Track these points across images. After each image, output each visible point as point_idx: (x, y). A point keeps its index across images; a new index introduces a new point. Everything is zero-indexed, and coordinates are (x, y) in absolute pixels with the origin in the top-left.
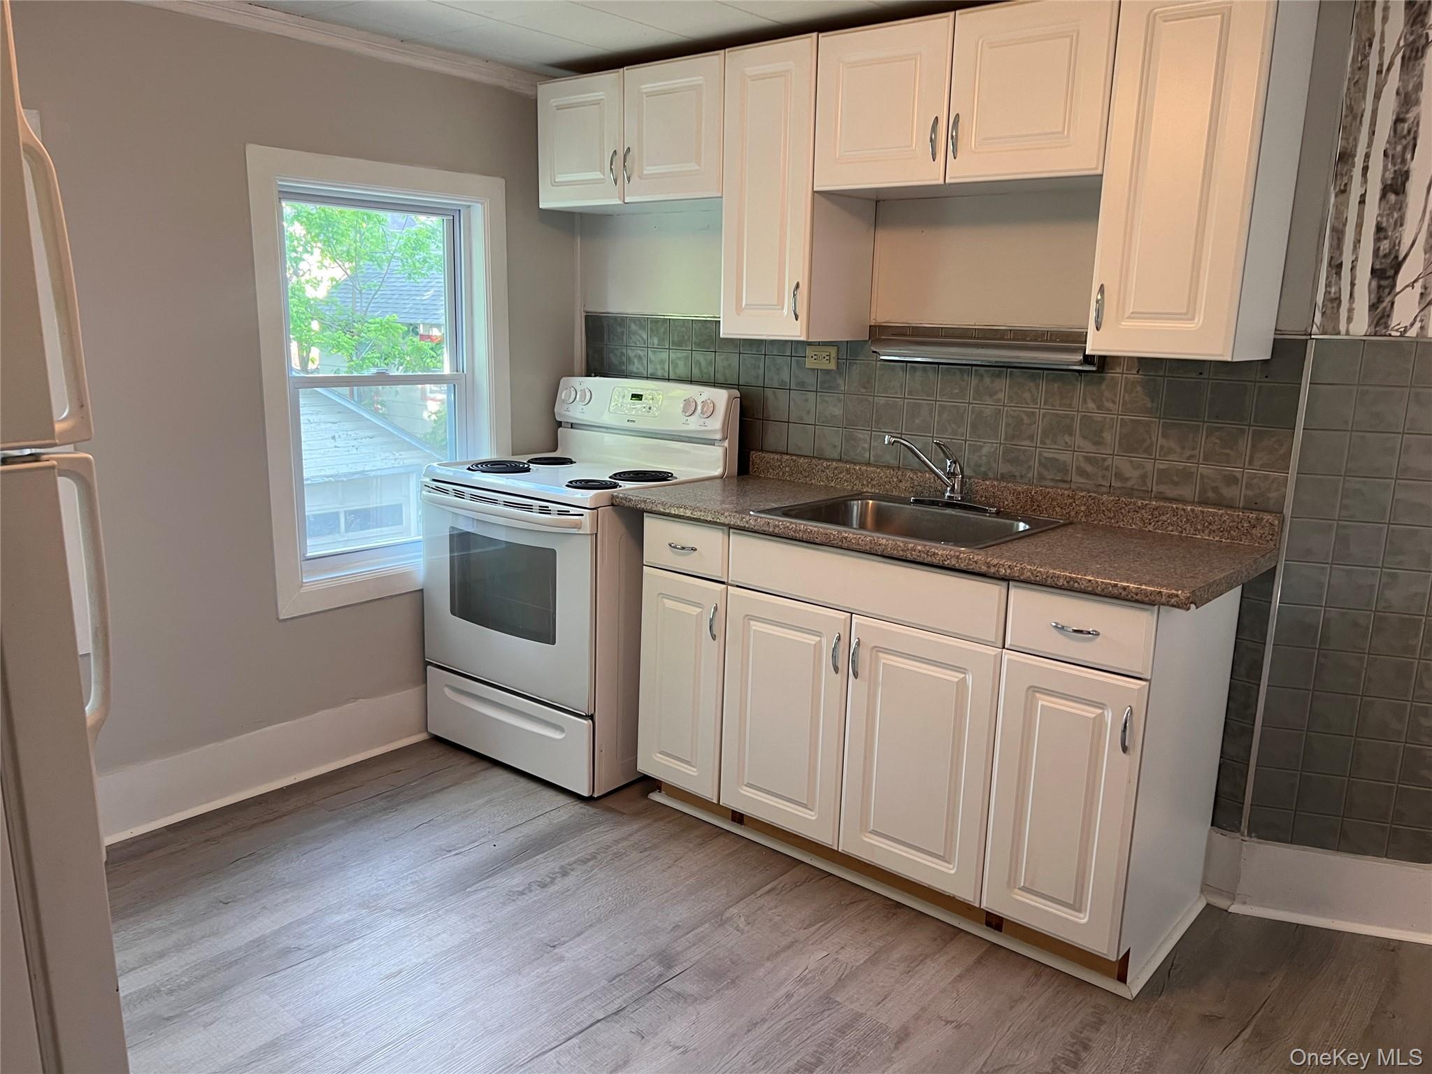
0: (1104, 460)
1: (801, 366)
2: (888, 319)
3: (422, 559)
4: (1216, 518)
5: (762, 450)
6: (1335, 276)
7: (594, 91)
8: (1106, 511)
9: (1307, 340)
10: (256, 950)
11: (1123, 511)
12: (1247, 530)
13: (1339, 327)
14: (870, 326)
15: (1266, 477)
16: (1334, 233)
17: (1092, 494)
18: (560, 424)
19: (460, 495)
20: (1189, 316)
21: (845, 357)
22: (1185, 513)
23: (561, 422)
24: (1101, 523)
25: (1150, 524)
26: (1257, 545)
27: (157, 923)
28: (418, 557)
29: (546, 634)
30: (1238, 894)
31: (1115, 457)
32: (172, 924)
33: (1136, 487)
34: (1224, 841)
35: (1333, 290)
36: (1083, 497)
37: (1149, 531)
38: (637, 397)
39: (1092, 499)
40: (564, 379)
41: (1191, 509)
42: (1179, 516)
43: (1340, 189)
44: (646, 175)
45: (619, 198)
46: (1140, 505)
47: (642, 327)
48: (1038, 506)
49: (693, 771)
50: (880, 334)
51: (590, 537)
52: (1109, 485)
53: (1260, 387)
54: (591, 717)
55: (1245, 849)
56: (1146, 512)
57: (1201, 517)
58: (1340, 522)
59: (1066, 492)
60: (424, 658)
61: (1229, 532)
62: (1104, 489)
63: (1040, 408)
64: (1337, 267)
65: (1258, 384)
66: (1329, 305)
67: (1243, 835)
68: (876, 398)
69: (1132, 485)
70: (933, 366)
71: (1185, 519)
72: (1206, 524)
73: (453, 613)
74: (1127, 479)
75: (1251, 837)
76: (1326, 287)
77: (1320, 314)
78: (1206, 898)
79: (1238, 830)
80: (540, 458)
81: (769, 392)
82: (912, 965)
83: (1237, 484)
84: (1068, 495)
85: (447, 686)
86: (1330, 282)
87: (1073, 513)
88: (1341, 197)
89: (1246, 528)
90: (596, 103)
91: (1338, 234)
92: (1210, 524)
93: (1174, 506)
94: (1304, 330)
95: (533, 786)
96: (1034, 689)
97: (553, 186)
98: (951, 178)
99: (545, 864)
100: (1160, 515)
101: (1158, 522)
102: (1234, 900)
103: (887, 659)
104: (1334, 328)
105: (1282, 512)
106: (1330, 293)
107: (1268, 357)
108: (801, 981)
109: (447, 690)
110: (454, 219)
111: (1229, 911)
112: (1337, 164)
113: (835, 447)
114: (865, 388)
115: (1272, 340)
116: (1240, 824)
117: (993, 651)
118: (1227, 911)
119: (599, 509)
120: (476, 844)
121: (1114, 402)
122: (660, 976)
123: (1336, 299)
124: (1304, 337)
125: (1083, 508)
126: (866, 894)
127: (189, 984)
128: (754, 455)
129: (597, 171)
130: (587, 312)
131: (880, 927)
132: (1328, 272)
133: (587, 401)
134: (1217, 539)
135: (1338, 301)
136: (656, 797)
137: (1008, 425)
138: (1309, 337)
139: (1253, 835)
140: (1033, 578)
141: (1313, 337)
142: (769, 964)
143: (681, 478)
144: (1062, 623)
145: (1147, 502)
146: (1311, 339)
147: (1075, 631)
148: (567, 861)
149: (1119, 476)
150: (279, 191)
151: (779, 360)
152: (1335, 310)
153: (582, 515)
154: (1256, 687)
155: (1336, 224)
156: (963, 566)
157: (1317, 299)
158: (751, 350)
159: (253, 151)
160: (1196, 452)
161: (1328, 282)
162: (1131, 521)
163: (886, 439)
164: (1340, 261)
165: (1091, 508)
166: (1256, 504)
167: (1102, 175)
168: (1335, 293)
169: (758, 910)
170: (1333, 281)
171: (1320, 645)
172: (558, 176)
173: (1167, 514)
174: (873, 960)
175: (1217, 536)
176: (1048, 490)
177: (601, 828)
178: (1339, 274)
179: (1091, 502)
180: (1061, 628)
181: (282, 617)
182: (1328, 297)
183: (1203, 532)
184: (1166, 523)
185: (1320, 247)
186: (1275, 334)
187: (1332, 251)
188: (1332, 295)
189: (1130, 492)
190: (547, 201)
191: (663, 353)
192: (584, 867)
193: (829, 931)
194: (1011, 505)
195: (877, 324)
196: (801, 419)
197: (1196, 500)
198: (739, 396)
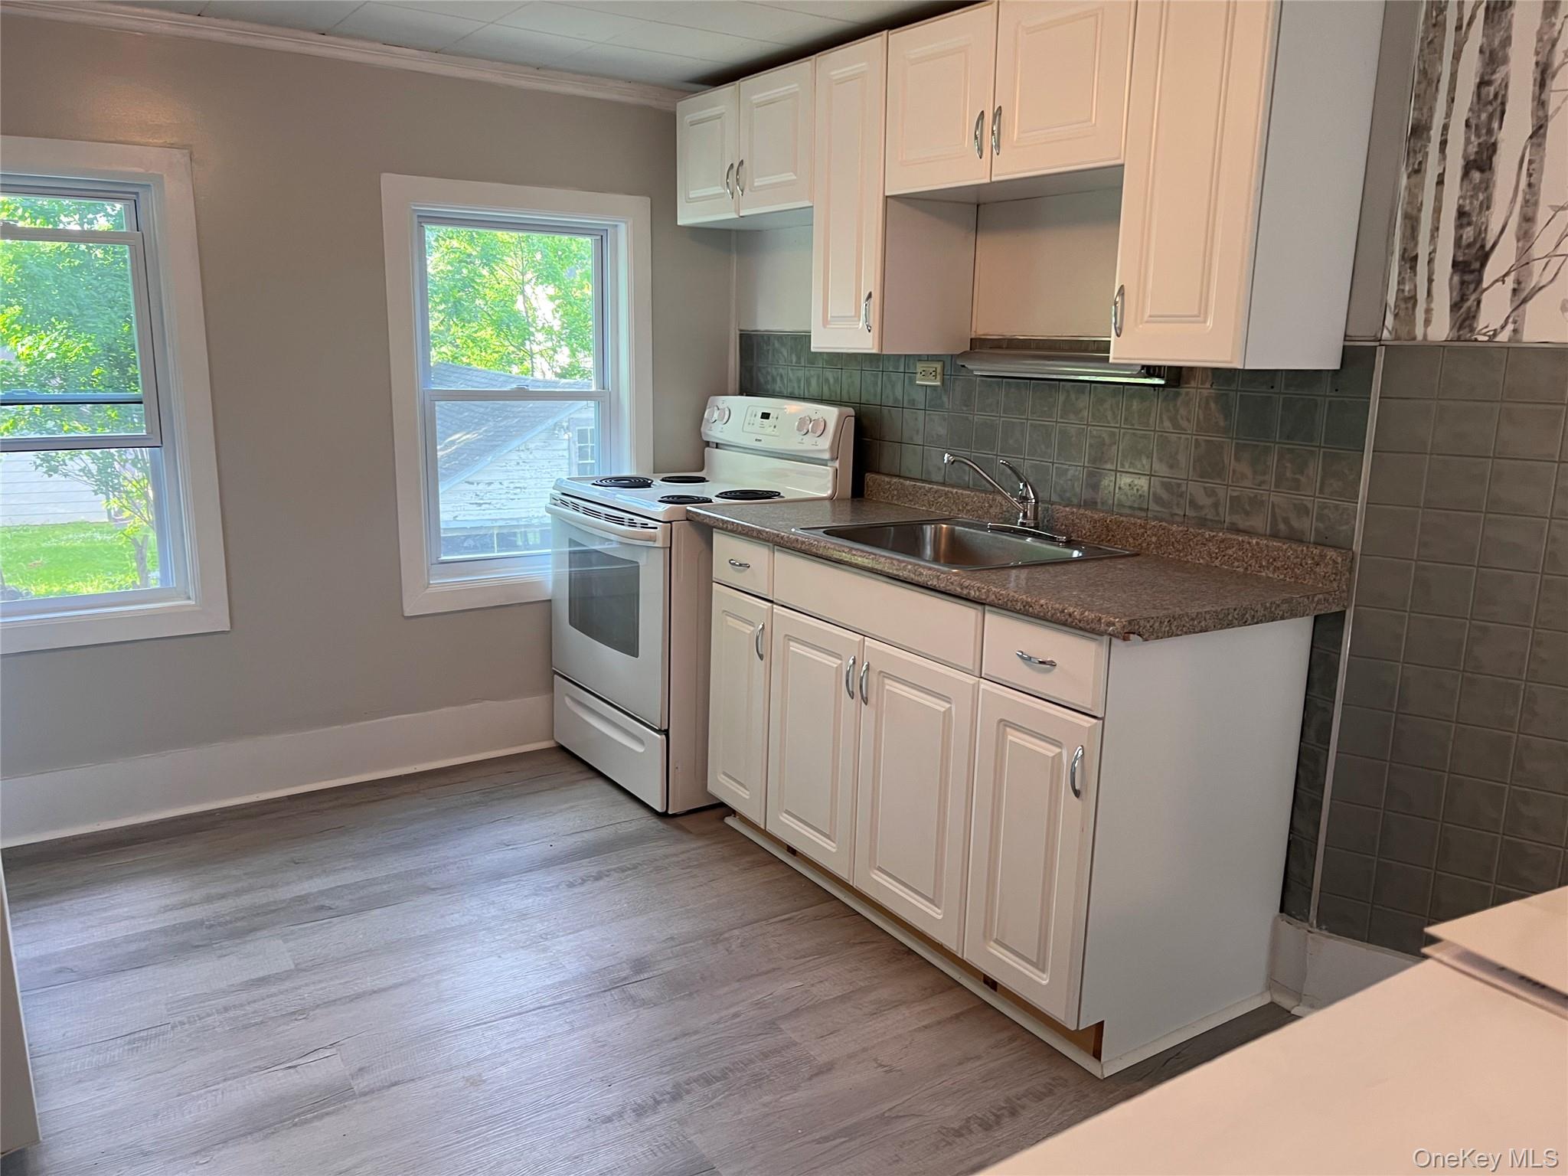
0: (1179, 485)
1: (912, 381)
2: (986, 332)
3: (551, 571)
4: (1281, 554)
5: (878, 473)
6: (1409, 271)
7: (715, 106)
8: (1176, 543)
9: (1376, 346)
10: (298, 903)
11: (1191, 543)
12: (1311, 568)
13: (1414, 331)
14: (971, 339)
15: (1337, 507)
16: (1407, 221)
17: (1164, 524)
18: (708, 444)
19: (576, 508)
20: (1201, 319)
21: (949, 373)
22: (1250, 546)
23: (708, 442)
24: (1170, 556)
25: (1217, 558)
26: (1320, 585)
27: (234, 872)
28: (548, 569)
29: (630, 647)
30: (1305, 995)
31: (1190, 482)
32: (245, 874)
33: (1208, 517)
34: (1291, 931)
35: (1407, 288)
36: (1154, 526)
37: (1216, 566)
38: (766, 416)
39: (1163, 529)
40: (712, 398)
41: (1256, 542)
42: (1244, 551)
43: (1413, 168)
44: (758, 187)
45: (736, 212)
46: (1207, 536)
47: (783, 344)
48: (1113, 536)
49: (745, 793)
50: (980, 346)
51: (662, 550)
52: (1182, 514)
53: (1330, 402)
54: (666, 733)
55: (1309, 941)
56: (1213, 545)
57: (1265, 552)
58: (1419, 562)
59: (1139, 521)
60: (552, 666)
61: (1293, 569)
62: (1177, 519)
63: (1120, 427)
64: (1410, 260)
65: (1328, 399)
66: (1403, 306)
67: (1311, 926)
68: (975, 417)
69: (1206, 515)
70: (1026, 381)
71: (1250, 554)
72: (1271, 560)
73: (570, 624)
74: (1202, 508)
75: (1321, 929)
76: (1399, 283)
77: (1392, 318)
78: (1271, 995)
79: (1307, 920)
80: (673, 477)
81: (885, 410)
82: (882, 1008)
83: (1308, 514)
84: (1141, 525)
85: (567, 695)
86: (1403, 278)
87: (1144, 545)
88: (1415, 179)
89: (1309, 566)
90: (719, 116)
91: (1412, 222)
92: (1275, 560)
93: (1240, 539)
94: (1373, 335)
95: (621, 797)
96: (1004, 723)
97: (687, 202)
98: (995, 176)
99: (586, 868)
100: (1227, 549)
101: (1224, 556)
102: (1301, 1001)
103: (891, 686)
104: (1409, 333)
105: (1351, 549)
106: (1403, 291)
107: (1338, 367)
108: (757, 1004)
109: (567, 700)
110: (602, 238)
111: (1292, 1012)
112: (1409, 140)
113: (939, 469)
114: (967, 406)
115: (1342, 348)
116: (1309, 913)
117: (971, 680)
118: (1289, 1012)
119: (673, 523)
120: (536, 842)
121: (1189, 420)
122: (625, 979)
123: (1410, 298)
124: (1373, 344)
125: (1154, 539)
126: (883, 937)
127: (231, 922)
128: (869, 477)
129: (718, 185)
130: (741, 331)
131: (874, 969)
132: (1400, 267)
133: (725, 421)
134: (1282, 577)
135: (1412, 302)
136: (729, 821)
137: (1091, 446)
138: (1377, 343)
139: (1324, 927)
140: (996, 601)
141: (1382, 343)
142: (736, 985)
143: (788, 497)
144: (1029, 651)
145: (1214, 533)
146: (1381, 345)
147: (1041, 662)
148: (605, 868)
149: (1193, 504)
150: (419, 216)
151: (894, 376)
152: (1411, 312)
153: (656, 528)
154: (1325, 752)
155: (1409, 210)
156: (942, 586)
157: (1388, 298)
158: (871, 367)
159: (387, 179)
160: (1267, 478)
161: (1400, 278)
162: (1198, 555)
163: (946, 458)
164: (1414, 254)
165: (1161, 538)
166: (1326, 538)
167: (1123, 165)
168: (1409, 291)
169: (761, 935)
170: (1407, 276)
171: (1397, 708)
172: (692, 192)
173: (1233, 547)
174: (843, 998)
175: (1281, 574)
176: (1121, 519)
177: (661, 843)
178: (1413, 268)
179: (1161, 532)
180: (1027, 659)
181: (406, 615)
182: (1401, 295)
183: (1268, 569)
184: (1232, 558)
185: (1390, 235)
186: (1345, 340)
187: (1405, 242)
188: (1406, 294)
189: (1203, 522)
190: (684, 219)
191: (800, 371)
192: (621, 875)
193: (818, 965)
194: (1088, 534)
195: (978, 337)
196: (912, 439)
197: (1268, 532)
198: (854, 414)
